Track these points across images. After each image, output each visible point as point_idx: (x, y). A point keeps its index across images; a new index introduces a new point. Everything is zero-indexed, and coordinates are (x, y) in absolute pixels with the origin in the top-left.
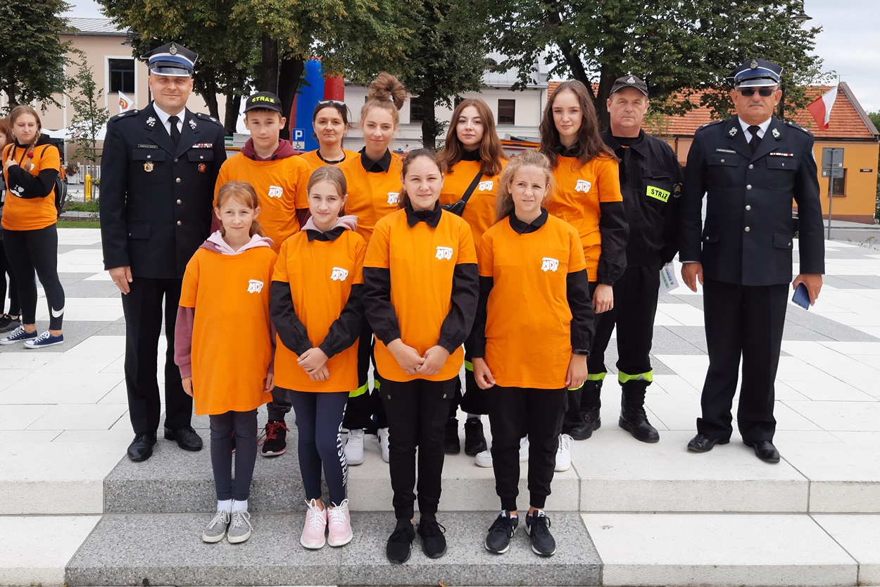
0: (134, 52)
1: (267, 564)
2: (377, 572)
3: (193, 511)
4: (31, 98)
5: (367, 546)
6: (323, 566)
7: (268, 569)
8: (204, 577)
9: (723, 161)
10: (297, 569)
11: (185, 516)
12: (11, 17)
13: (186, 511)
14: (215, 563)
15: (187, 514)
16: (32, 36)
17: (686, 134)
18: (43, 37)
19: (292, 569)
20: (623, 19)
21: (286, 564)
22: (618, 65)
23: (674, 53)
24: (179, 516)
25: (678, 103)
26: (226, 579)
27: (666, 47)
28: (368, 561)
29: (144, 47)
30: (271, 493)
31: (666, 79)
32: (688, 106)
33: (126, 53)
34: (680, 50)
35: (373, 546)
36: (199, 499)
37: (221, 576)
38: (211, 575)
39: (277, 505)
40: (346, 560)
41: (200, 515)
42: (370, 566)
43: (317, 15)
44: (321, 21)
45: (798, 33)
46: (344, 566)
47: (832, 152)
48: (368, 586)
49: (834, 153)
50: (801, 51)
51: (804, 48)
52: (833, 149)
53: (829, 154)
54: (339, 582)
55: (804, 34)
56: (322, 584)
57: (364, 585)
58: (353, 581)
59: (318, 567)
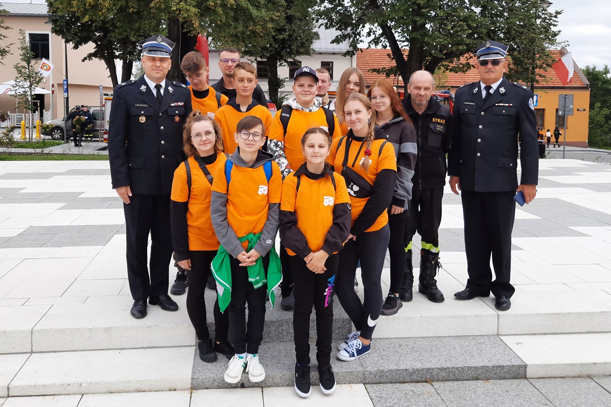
9: (467, 110)
20: (429, 6)
23: (466, 30)
27: (460, 25)
28: (381, 368)
32: (468, 66)
34: (470, 27)
35: (380, 359)
40: (367, 367)
42: (382, 371)
43: (213, 4)
44: (215, 7)
45: (547, 14)
46: (367, 371)
47: (565, 97)
48: (382, 383)
49: (567, 98)
50: (549, 27)
51: (551, 24)
52: (566, 95)
53: (564, 99)
54: (364, 382)
55: (551, 15)
56: (353, 383)
57: (379, 383)
58: (373, 380)
59: (351, 372)
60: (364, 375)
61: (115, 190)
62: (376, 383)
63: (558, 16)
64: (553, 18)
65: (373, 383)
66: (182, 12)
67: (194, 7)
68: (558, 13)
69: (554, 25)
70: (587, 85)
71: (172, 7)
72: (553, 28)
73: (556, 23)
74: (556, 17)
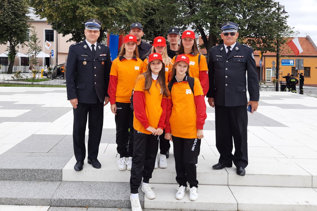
0: (52, 27)
1: (26, 198)
2: (64, 201)
3: (9, 180)
4: (18, 43)
5: (64, 193)
6: (45, 199)
7: (26, 199)
8: (4, 201)
9: (218, 60)
10: (36, 199)
11: (6, 181)
12: (11, 16)
13: (7, 180)
14: (8, 197)
15: (7, 181)
16: (18, 22)
18: (21, 22)
19: (34, 200)
20: (214, 13)
21: (32, 198)
24: (4, 181)
26: (12, 202)
28: (61, 198)
29: (56, 25)
30: (36, 174)
33: (50, 28)
35: (66, 193)
36: (11, 176)
37: (10, 201)
38: (7, 201)
39: (38, 178)
40: (53, 197)
41: (11, 181)
42: (61, 199)
46: (52, 199)
48: (61, 206)
54: (51, 205)
56: (45, 205)
57: (59, 206)
58: (56, 204)
59: (43, 199)
60: (51, 201)
62: (57, 206)
65: (56, 206)
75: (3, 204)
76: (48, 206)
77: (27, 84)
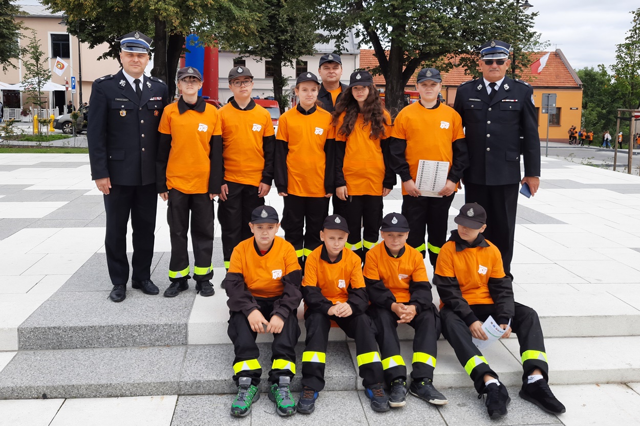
0: (68, 29)
1: (129, 382)
2: (205, 385)
3: (81, 347)
5: (199, 368)
6: (168, 382)
7: (129, 385)
8: (85, 392)
9: (473, 106)
10: (149, 384)
11: (76, 351)
13: (77, 348)
14: (93, 382)
15: (77, 350)
17: (453, 85)
19: (146, 385)
20: (404, 7)
21: (142, 381)
22: (401, 38)
23: (438, 30)
24: (71, 351)
25: (444, 64)
26: (101, 393)
27: (433, 26)
28: (199, 378)
30: (136, 334)
31: (433, 48)
32: (450, 65)
34: (442, 28)
35: (204, 368)
36: (85, 339)
37: (97, 391)
38: (90, 390)
39: (140, 342)
40: (183, 377)
41: (86, 350)
42: (200, 381)
43: (193, 4)
44: (195, 7)
45: (523, 16)
46: (182, 382)
47: (548, 96)
48: (199, 394)
49: (550, 97)
50: (526, 29)
51: (527, 26)
52: (549, 94)
53: (547, 97)
54: (179, 393)
55: (527, 17)
56: (167, 394)
57: (196, 395)
58: (189, 391)
59: (164, 383)
60: (179, 386)
61: (94, 181)
62: (192, 395)
63: (534, 17)
64: (530, 20)
65: (189, 395)
66: (161, 12)
67: (174, 6)
68: (534, 15)
69: (531, 27)
70: (580, 85)
71: (150, 7)
72: (531, 30)
73: (532, 25)
74: (532, 18)
75: (83, 396)
76: (173, 394)
77: (26, 146)
